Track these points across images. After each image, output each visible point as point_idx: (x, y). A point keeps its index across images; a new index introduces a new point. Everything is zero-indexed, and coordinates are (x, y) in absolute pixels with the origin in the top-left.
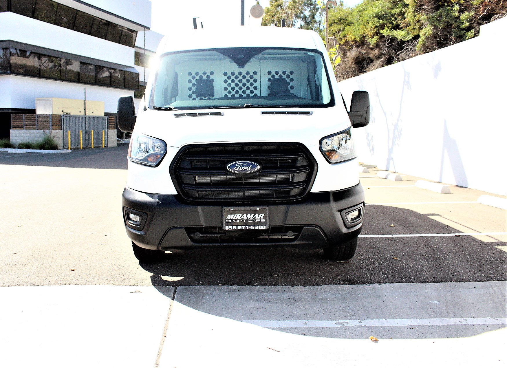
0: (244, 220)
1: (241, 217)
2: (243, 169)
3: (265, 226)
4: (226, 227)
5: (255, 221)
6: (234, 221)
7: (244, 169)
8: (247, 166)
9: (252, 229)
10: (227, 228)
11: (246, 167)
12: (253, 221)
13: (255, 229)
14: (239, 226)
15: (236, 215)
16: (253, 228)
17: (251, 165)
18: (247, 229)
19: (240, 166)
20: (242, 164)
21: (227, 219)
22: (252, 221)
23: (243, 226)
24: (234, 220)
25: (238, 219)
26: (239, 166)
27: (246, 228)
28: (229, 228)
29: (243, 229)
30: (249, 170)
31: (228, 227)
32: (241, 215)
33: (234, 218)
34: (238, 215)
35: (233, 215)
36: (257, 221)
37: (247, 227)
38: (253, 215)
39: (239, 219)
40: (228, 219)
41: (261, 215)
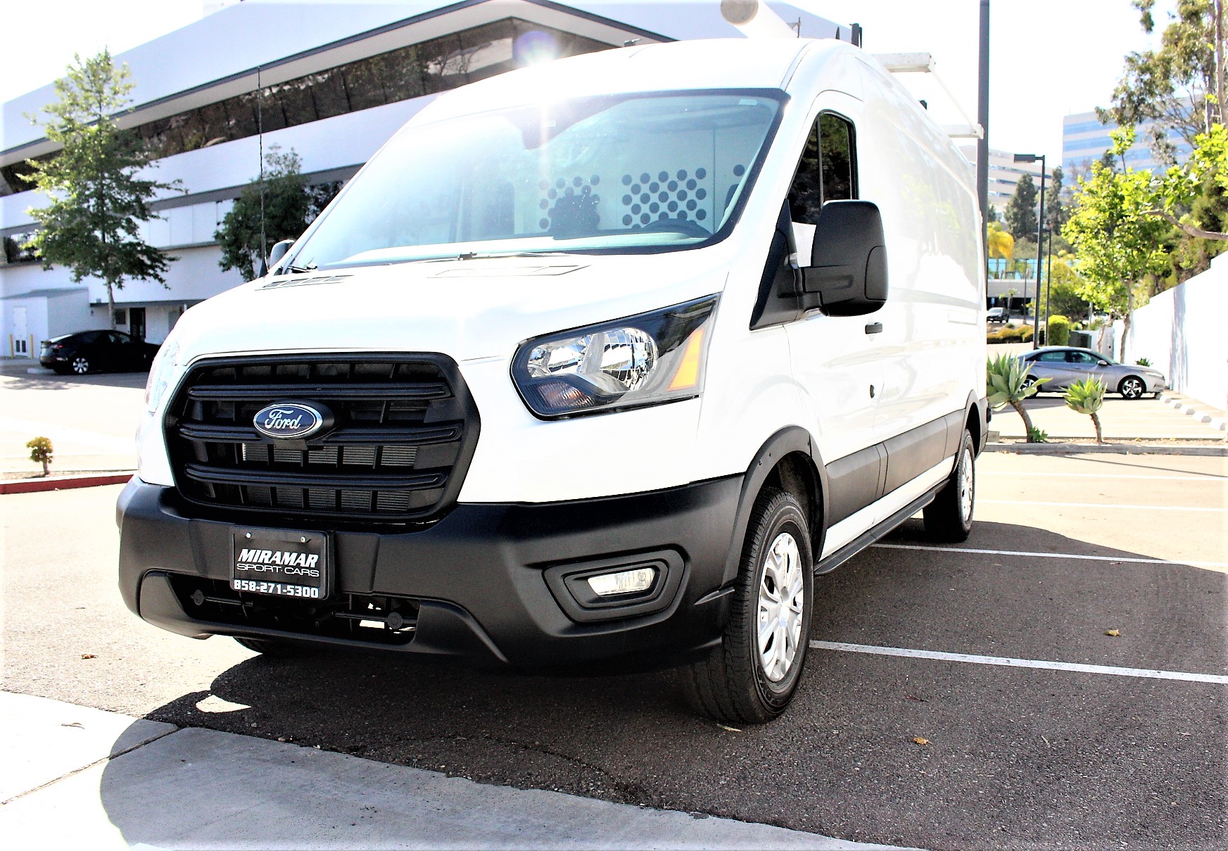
0: (277, 567)
1: (270, 559)
2: (282, 426)
3: (317, 590)
4: (236, 581)
5: (299, 572)
6: (255, 567)
7: (283, 428)
8: (291, 417)
9: (288, 594)
10: (237, 585)
11: (289, 420)
12: (295, 572)
13: (296, 595)
14: (262, 583)
15: (259, 552)
16: (290, 592)
17: (300, 416)
18: (279, 592)
19: (277, 417)
20: (281, 411)
21: (239, 560)
22: (293, 573)
23: (269, 584)
24: (255, 564)
25: (263, 563)
26: (275, 418)
27: (275, 589)
28: (242, 587)
29: (271, 591)
30: (296, 428)
31: (239, 581)
32: (270, 553)
33: (255, 561)
34: (264, 552)
35: (253, 552)
36: (302, 572)
37: (279, 586)
38: (294, 555)
39: (267, 564)
40: (241, 562)
41: (311, 556)
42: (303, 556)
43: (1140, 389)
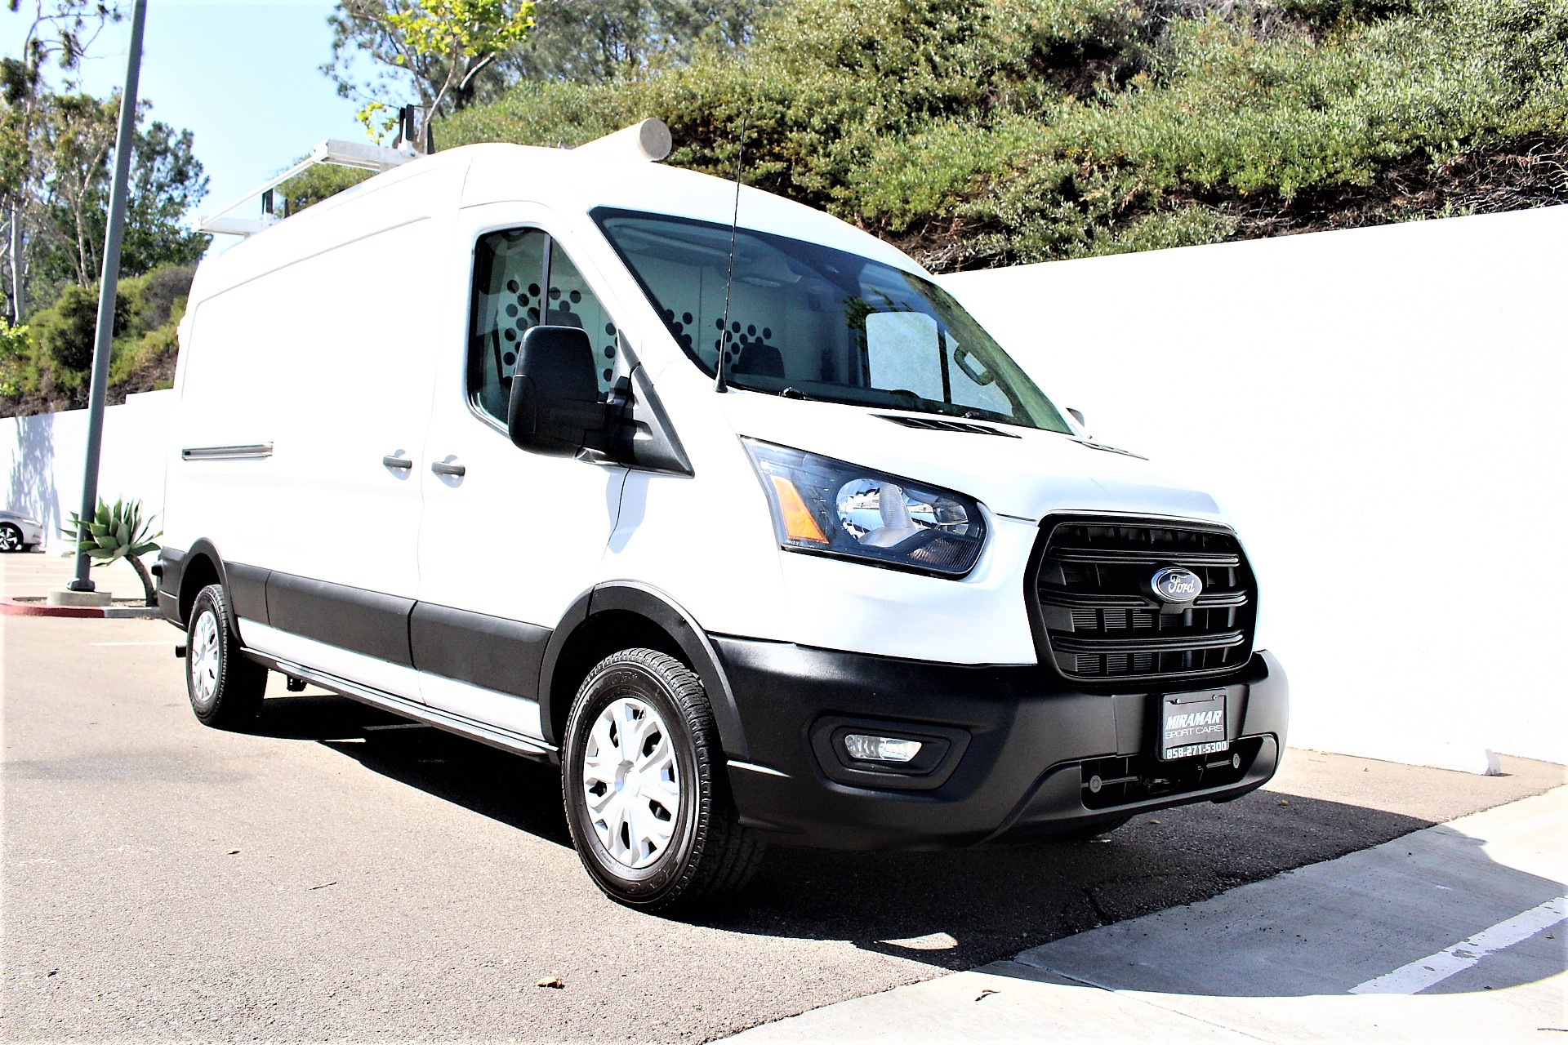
0: (1191, 730)
4: (1168, 751)
5: (1207, 730)
6: (1177, 733)
10: (1170, 754)
12: (1204, 731)
15: (1179, 717)
18: (1201, 753)
24: (1176, 730)
25: (1181, 728)
28: (1173, 755)
29: (1195, 753)
32: (1187, 716)
33: (1176, 726)
34: (1182, 716)
35: (1175, 718)
36: (1210, 729)
38: (1204, 714)
39: (1184, 728)
40: (1168, 730)
41: (1216, 712)
42: (1210, 713)
43: (15, 540)
